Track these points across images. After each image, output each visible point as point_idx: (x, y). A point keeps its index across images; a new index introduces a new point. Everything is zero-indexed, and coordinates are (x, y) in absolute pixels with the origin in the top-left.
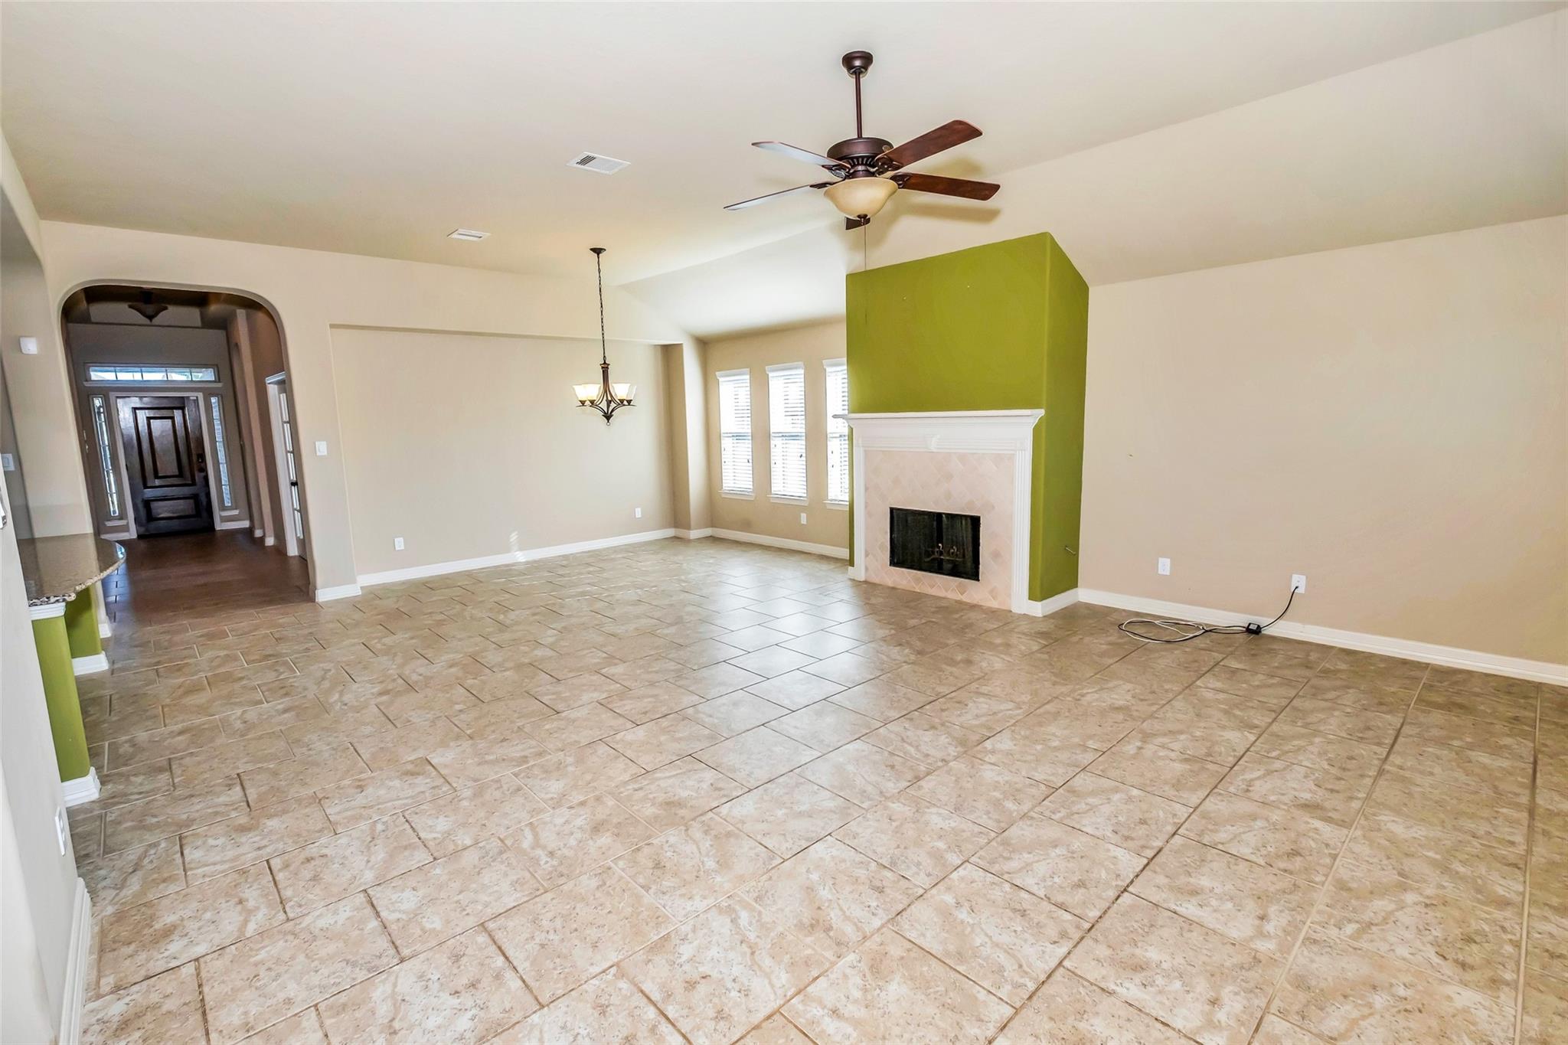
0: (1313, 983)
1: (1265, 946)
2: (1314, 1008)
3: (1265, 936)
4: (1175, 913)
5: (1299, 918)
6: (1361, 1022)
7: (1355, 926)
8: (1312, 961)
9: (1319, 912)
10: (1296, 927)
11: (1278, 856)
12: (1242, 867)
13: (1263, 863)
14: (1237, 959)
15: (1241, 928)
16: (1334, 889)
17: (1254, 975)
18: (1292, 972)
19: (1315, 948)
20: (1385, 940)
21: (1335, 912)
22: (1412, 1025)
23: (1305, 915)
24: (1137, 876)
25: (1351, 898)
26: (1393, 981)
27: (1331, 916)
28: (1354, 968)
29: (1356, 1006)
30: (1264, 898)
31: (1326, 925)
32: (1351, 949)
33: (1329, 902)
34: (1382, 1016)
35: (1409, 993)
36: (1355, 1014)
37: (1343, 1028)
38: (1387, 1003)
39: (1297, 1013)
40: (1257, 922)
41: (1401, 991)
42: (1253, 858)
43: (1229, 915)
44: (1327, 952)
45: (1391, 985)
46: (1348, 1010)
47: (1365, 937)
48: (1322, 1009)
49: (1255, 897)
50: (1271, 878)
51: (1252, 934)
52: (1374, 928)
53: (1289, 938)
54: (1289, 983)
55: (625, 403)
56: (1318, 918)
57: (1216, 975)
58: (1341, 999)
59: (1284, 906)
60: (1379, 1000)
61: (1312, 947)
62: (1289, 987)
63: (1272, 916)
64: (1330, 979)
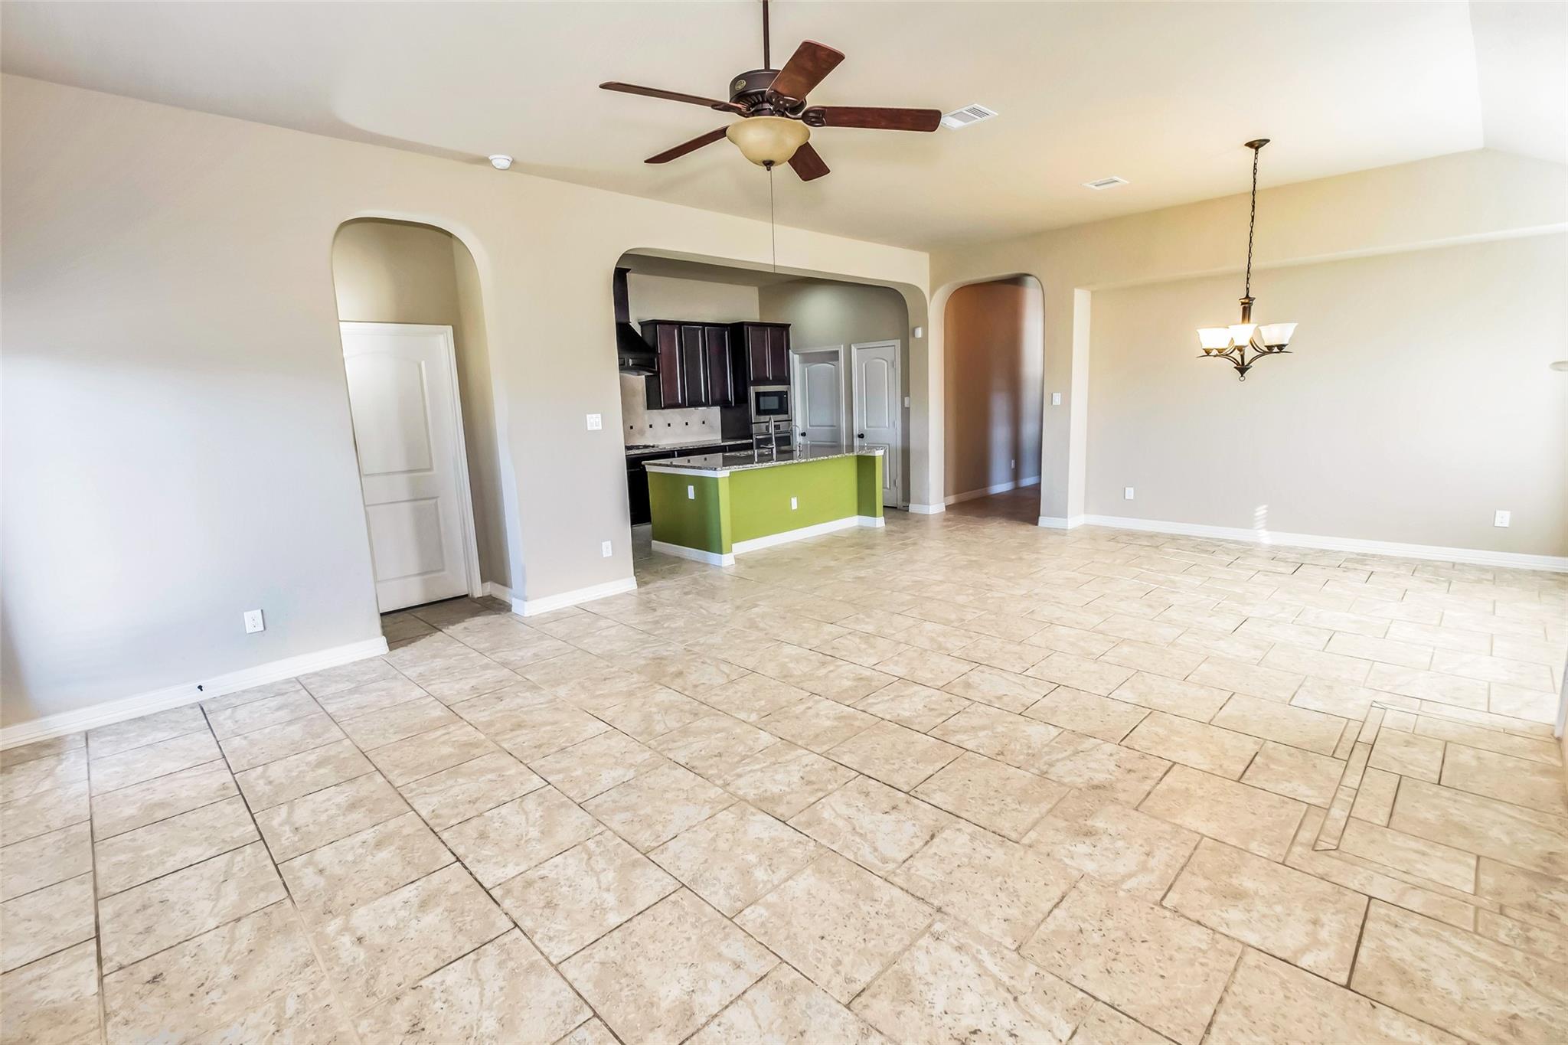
0: (279, 937)
1: (333, 926)
2: (265, 925)
3: (342, 930)
4: (412, 882)
5: (337, 969)
6: (227, 947)
7: (289, 1013)
8: (294, 950)
9: (327, 993)
10: (330, 960)
11: (422, 1005)
12: (430, 961)
13: (422, 983)
14: (339, 900)
15: (363, 919)
16: (340, 1029)
17: (318, 905)
18: (299, 929)
19: (301, 960)
20: (257, 1026)
21: (316, 1007)
22: (193, 978)
23: (335, 976)
24: (471, 874)
25: (318, 1037)
26: (225, 998)
27: (316, 999)
28: (260, 978)
29: (239, 953)
30: (380, 955)
31: (312, 986)
32: (276, 988)
33: (331, 1012)
34: (217, 963)
35: (207, 1001)
36: (235, 948)
37: (237, 932)
38: (219, 976)
39: (271, 913)
40: (359, 934)
41: (214, 995)
42: (437, 977)
43: (382, 917)
44: (290, 966)
45: (225, 992)
46: (242, 946)
47: (274, 1012)
48: (259, 929)
49: (385, 948)
50: (397, 978)
51: (351, 923)
52: (273, 1028)
53: (325, 947)
54: (294, 922)
55: (1276, 350)
56: (325, 985)
57: (337, 882)
58: (251, 948)
59: (358, 965)
60: (226, 971)
61: (304, 959)
62: (291, 919)
63: (355, 949)
64: (271, 951)
